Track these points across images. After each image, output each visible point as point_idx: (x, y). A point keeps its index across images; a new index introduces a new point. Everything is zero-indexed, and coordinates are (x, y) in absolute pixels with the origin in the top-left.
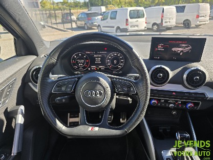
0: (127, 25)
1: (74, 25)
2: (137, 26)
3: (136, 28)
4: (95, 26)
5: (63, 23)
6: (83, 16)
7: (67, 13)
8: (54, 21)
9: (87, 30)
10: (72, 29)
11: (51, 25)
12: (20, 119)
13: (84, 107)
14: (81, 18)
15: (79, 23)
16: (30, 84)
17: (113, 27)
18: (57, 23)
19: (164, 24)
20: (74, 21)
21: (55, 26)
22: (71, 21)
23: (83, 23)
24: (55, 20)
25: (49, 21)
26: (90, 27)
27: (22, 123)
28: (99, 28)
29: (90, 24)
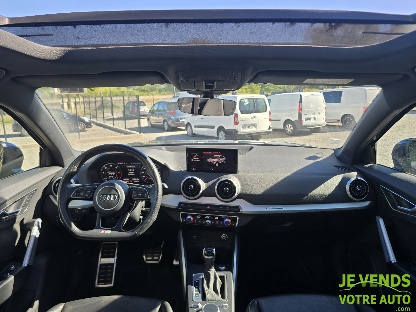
0: (236, 123)
1: (144, 123)
2: (255, 125)
3: (252, 130)
4: (183, 124)
5: (125, 118)
6: (161, 108)
7: (134, 102)
8: (108, 114)
9: (168, 131)
10: (141, 130)
11: (102, 123)
12: (35, 232)
13: (101, 212)
14: (158, 110)
15: (154, 119)
16: (51, 197)
17: (213, 127)
18: (113, 119)
19: (305, 123)
20: (145, 116)
21: (109, 124)
22: (139, 116)
23: (161, 119)
24: (110, 114)
25: (100, 115)
26: (173, 125)
27: (37, 236)
28: (189, 128)
29: (173, 122)
